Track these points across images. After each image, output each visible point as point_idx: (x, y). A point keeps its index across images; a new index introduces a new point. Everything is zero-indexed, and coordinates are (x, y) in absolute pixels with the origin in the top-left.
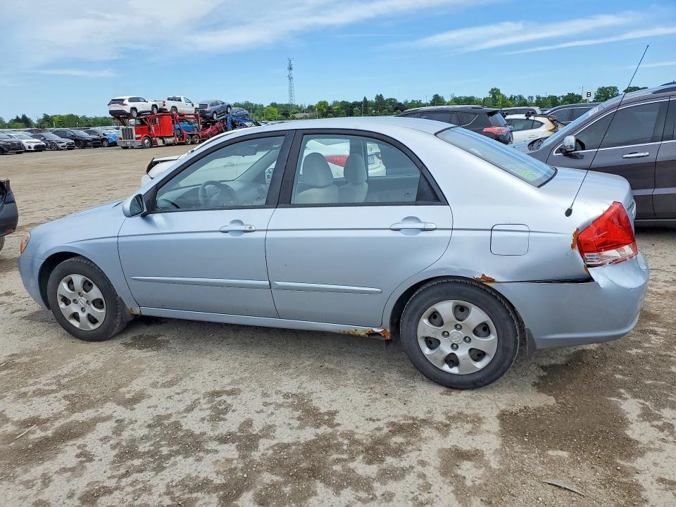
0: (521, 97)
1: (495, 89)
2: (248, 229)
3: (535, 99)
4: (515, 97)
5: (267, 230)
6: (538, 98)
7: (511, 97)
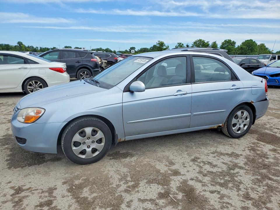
0: (32, 47)
1: (20, 42)
2: (186, 93)
3: (39, 49)
4: (30, 47)
5: (192, 93)
6: (41, 48)
7: (28, 47)
